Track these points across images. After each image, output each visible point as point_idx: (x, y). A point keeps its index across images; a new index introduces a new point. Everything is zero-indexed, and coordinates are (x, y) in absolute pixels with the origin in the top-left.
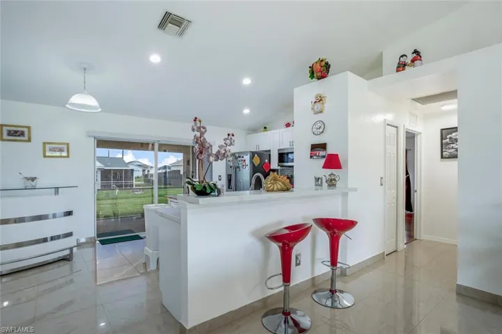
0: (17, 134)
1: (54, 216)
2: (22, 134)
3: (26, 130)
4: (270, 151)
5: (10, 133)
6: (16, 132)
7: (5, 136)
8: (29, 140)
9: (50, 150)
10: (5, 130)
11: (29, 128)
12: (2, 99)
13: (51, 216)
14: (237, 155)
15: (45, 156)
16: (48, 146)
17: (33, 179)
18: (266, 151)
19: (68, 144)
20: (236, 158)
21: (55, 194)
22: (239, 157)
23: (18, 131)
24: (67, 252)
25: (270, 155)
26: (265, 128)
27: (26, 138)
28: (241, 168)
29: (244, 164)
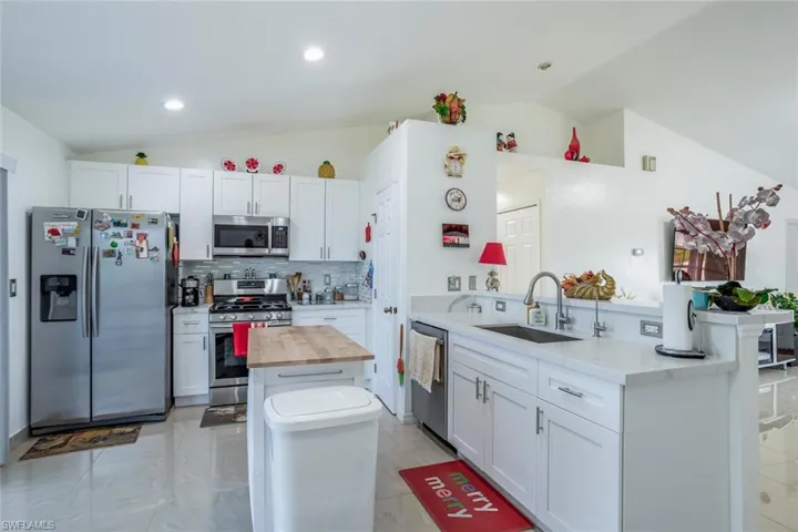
4: (178, 216)
14: (107, 218)
22: (117, 224)
26: (141, 155)
28: (128, 258)
29: (144, 245)
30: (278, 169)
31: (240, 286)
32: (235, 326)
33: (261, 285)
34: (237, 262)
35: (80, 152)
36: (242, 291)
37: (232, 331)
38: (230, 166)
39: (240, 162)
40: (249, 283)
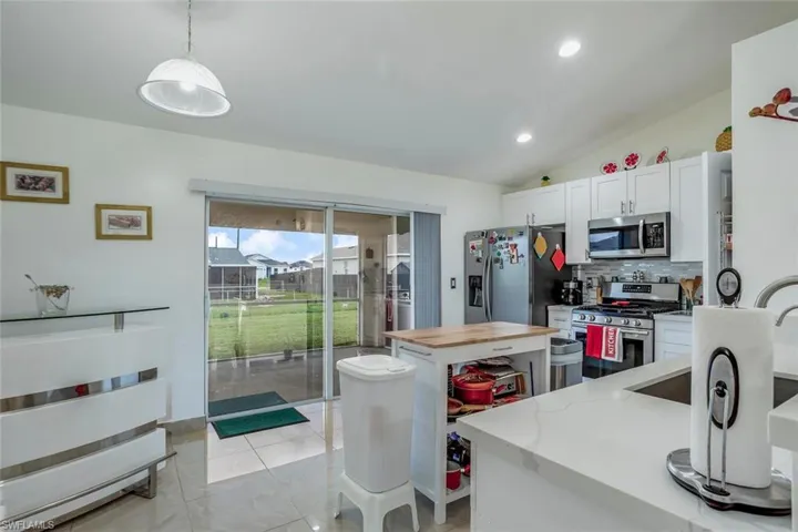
0: (40, 184)
1: (116, 384)
2: (50, 184)
3: (58, 176)
4: (563, 225)
5: (22, 183)
6: (36, 180)
7: (12, 190)
8: (65, 200)
9: (112, 222)
10: (11, 173)
11: (65, 171)
12: (3, 102)
13: (107, 385)
14: (496, 235)
15: (99, 236)
16: (106, 213)
17: (58, 291)
18: (555, 226)
19: (149, 209)
20: (492, 241)
21: (116, 328)
22: (501, 239)
23: (41, 179)
24: (144, 474)
25: (564, 234)
26: (546, 179)
27: (59, 194)
28: (507, 264)
29: (515, 253)
30: (661, 157)
31: (626, 289)
32: (589, 328)
33: (647, 289)
34: (627, 264)
35: (514, 185)
36: (628, 295)
37: (586, 331)
38: (610, 168)
39: (620, 162)
40: (634, 287)
